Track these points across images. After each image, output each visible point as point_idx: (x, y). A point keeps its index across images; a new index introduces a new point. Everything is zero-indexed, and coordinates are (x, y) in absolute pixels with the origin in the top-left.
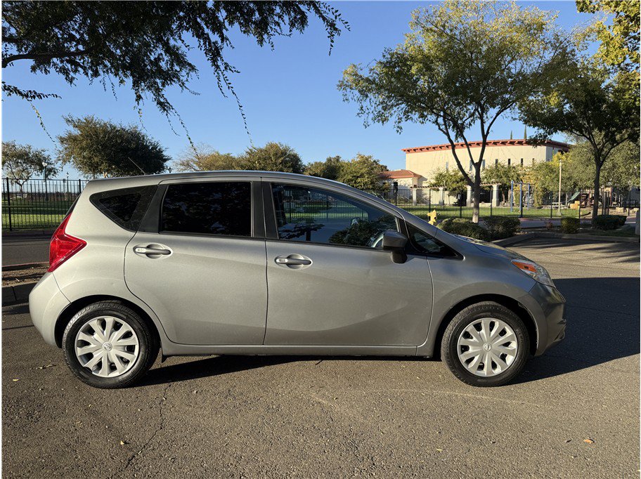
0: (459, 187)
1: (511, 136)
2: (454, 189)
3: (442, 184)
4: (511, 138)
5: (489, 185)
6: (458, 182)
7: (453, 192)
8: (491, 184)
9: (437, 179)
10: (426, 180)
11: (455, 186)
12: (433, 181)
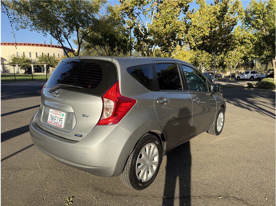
0: (26, 65)
1: (45, 42)
2: (24, 66)
3: (16, 63)
4: (45, 43)
5: (42, 64)
6: (25, 62)
7: (23, 67)
8: (43, 64)
9: (13, 60)
10: (6, 60)
11: (24, 64)
12: (11, 61)
